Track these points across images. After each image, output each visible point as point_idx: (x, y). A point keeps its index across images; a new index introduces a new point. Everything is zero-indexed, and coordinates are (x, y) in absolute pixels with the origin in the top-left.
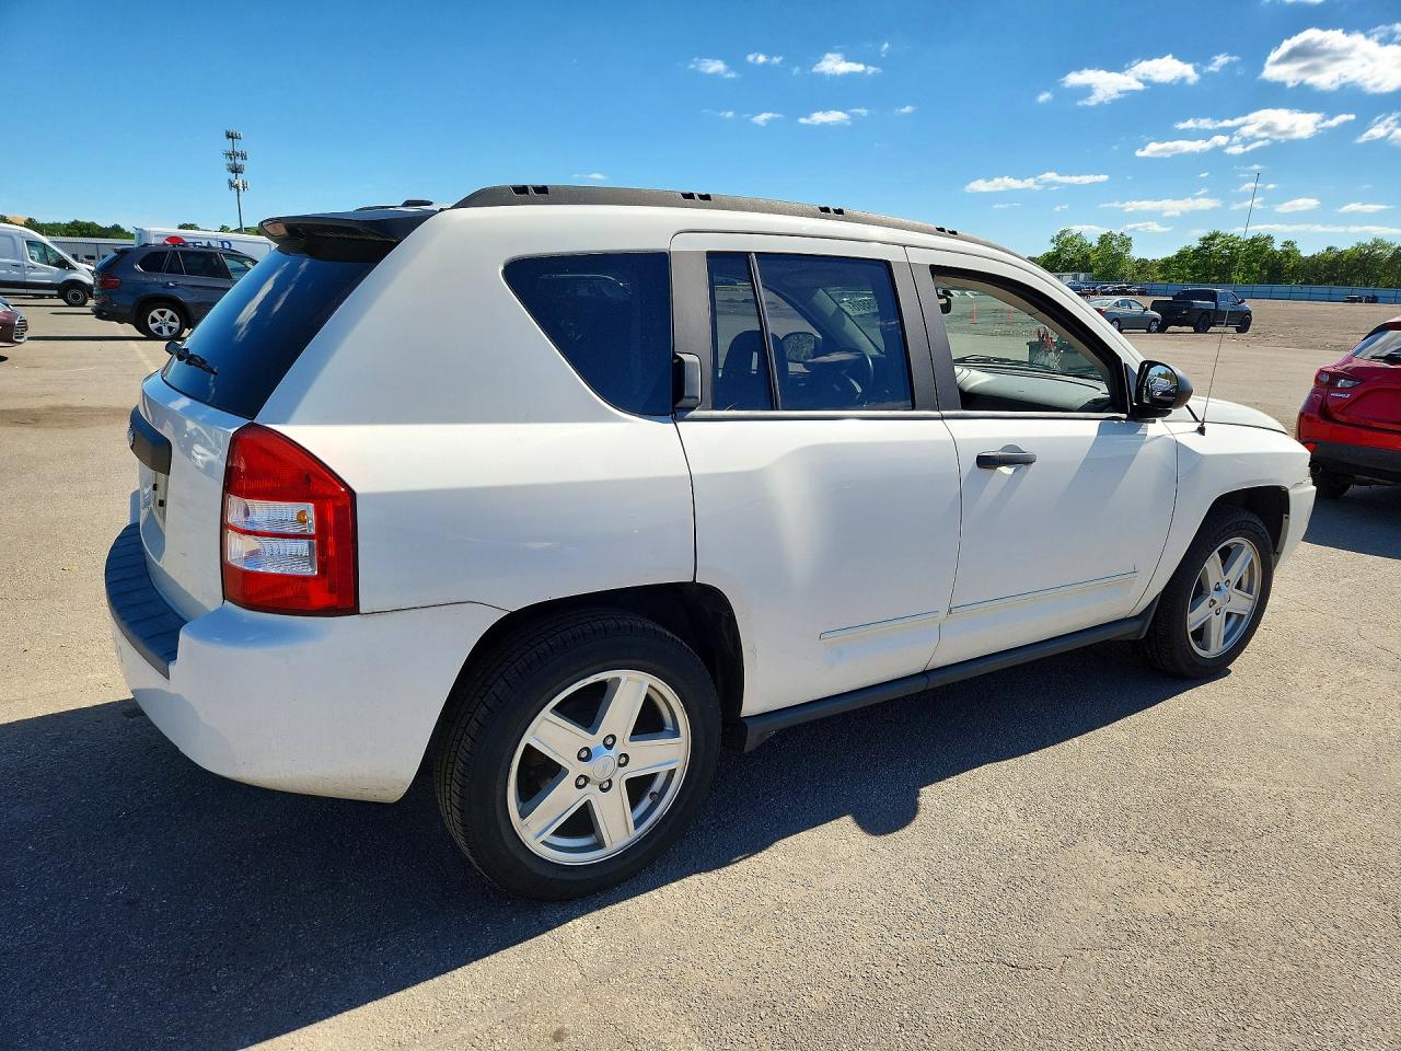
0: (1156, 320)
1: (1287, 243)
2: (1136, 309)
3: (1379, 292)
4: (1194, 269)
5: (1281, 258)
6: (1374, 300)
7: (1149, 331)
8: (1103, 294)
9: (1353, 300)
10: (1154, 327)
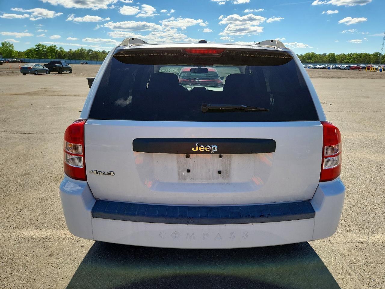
0: (47, 70)
1: (60, 48)
2: (41, 67)
3: (87, 62)
4: (36, 54)
5: (60, 52)
6: (87, 64)
7: (47, 74)
8: (9, 62)
9: (82, 64)
10: (48, 72)
